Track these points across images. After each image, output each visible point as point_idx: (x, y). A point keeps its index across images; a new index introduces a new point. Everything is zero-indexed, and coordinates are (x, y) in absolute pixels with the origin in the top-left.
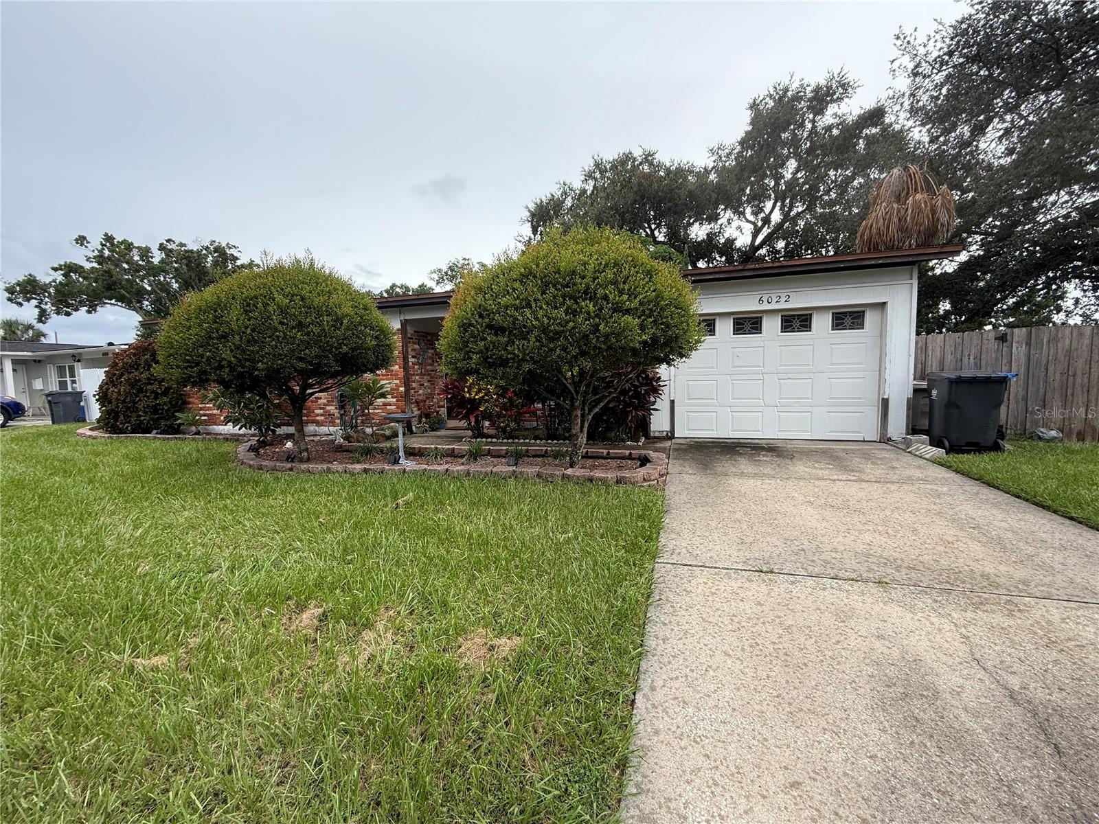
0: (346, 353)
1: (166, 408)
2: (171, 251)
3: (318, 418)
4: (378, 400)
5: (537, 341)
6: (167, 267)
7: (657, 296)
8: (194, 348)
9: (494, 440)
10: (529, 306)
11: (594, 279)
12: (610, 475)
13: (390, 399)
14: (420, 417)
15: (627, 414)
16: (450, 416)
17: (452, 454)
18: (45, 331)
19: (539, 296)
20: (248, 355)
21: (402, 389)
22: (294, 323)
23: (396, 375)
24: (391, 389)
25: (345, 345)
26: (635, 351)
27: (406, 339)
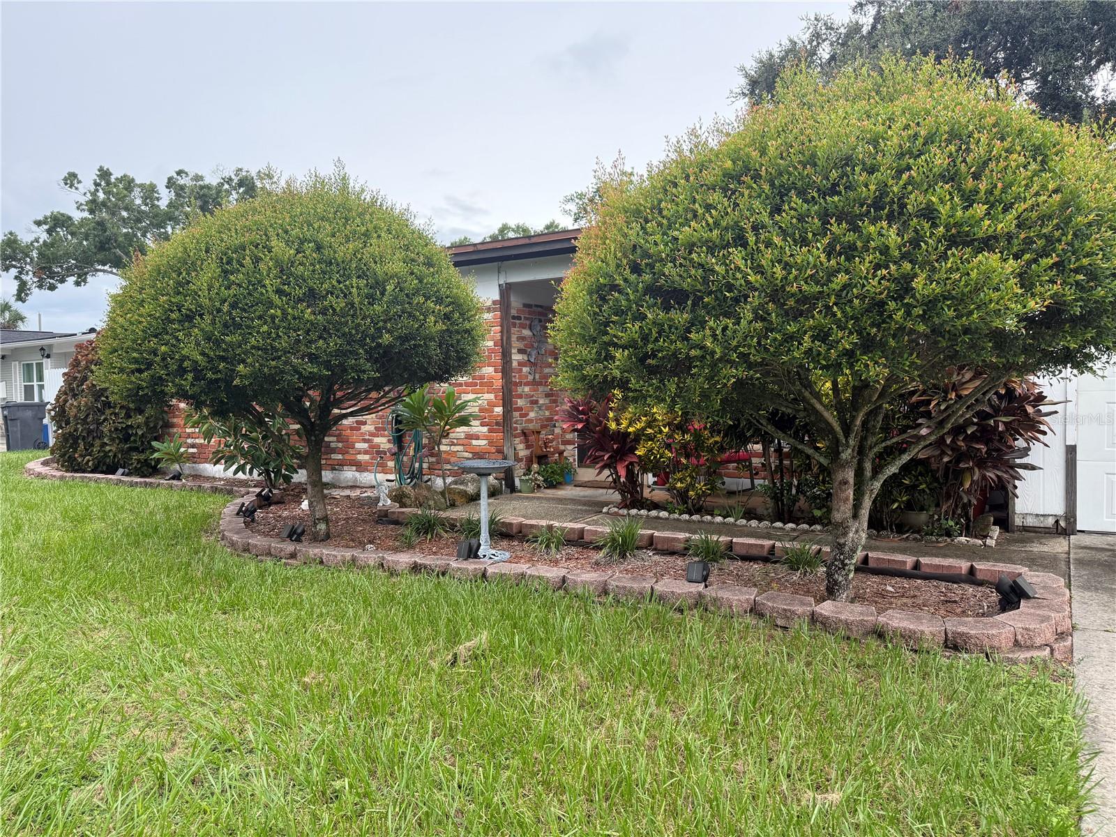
0: (390, 346)
1: (140, 433)
2: (182, 188)
3: (360, 457)
4: (458, 430)
5: (757, 318)
6: (177, 213)
7: (1065, 205)
8: (145, 338)
9: (664, 514)
10: (741, 241)
11: (900, 172)
12: (929, 627)
13: (476, 427)
14: (529, 461)
15: (959, 475)
16: (582, 462)
17: (579, 541)
18: (24, 314)
19: (765, 218)
20: (224, 350)
21: (499, 410)
22: (299, 292)
23: (490, 384)
24: (481, 410)
25: (388, 331)
26: (1001, 339)
27: (507, 319)
